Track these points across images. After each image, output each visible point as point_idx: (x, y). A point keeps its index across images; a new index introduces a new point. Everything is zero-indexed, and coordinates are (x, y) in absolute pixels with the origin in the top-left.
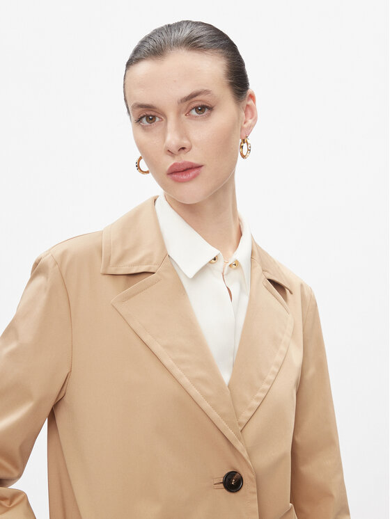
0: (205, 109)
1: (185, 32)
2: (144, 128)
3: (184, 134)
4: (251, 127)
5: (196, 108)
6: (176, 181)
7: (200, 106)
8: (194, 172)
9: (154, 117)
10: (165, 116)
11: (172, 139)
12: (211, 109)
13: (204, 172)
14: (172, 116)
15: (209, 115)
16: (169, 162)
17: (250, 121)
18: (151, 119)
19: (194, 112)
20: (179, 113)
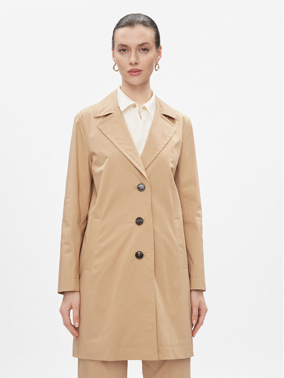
0: (146, 50)
1: (142, 19)
2: (121, 53)
3: (137, 58)
4: (159, 59)
5: (142, 49)
6: (131, 75)
7: (144, 48)
8: (139, 72)
9: (125, 50)
10: (131, 50)
11: (133, 59)
12: (148, 50)
13: (143, 73)
14: (133, 51)
15: (147, 52)
16: (130, 68)
17: (159, 57)
18: (124, 50)
19: (141, 50)
20: (136, 50)
